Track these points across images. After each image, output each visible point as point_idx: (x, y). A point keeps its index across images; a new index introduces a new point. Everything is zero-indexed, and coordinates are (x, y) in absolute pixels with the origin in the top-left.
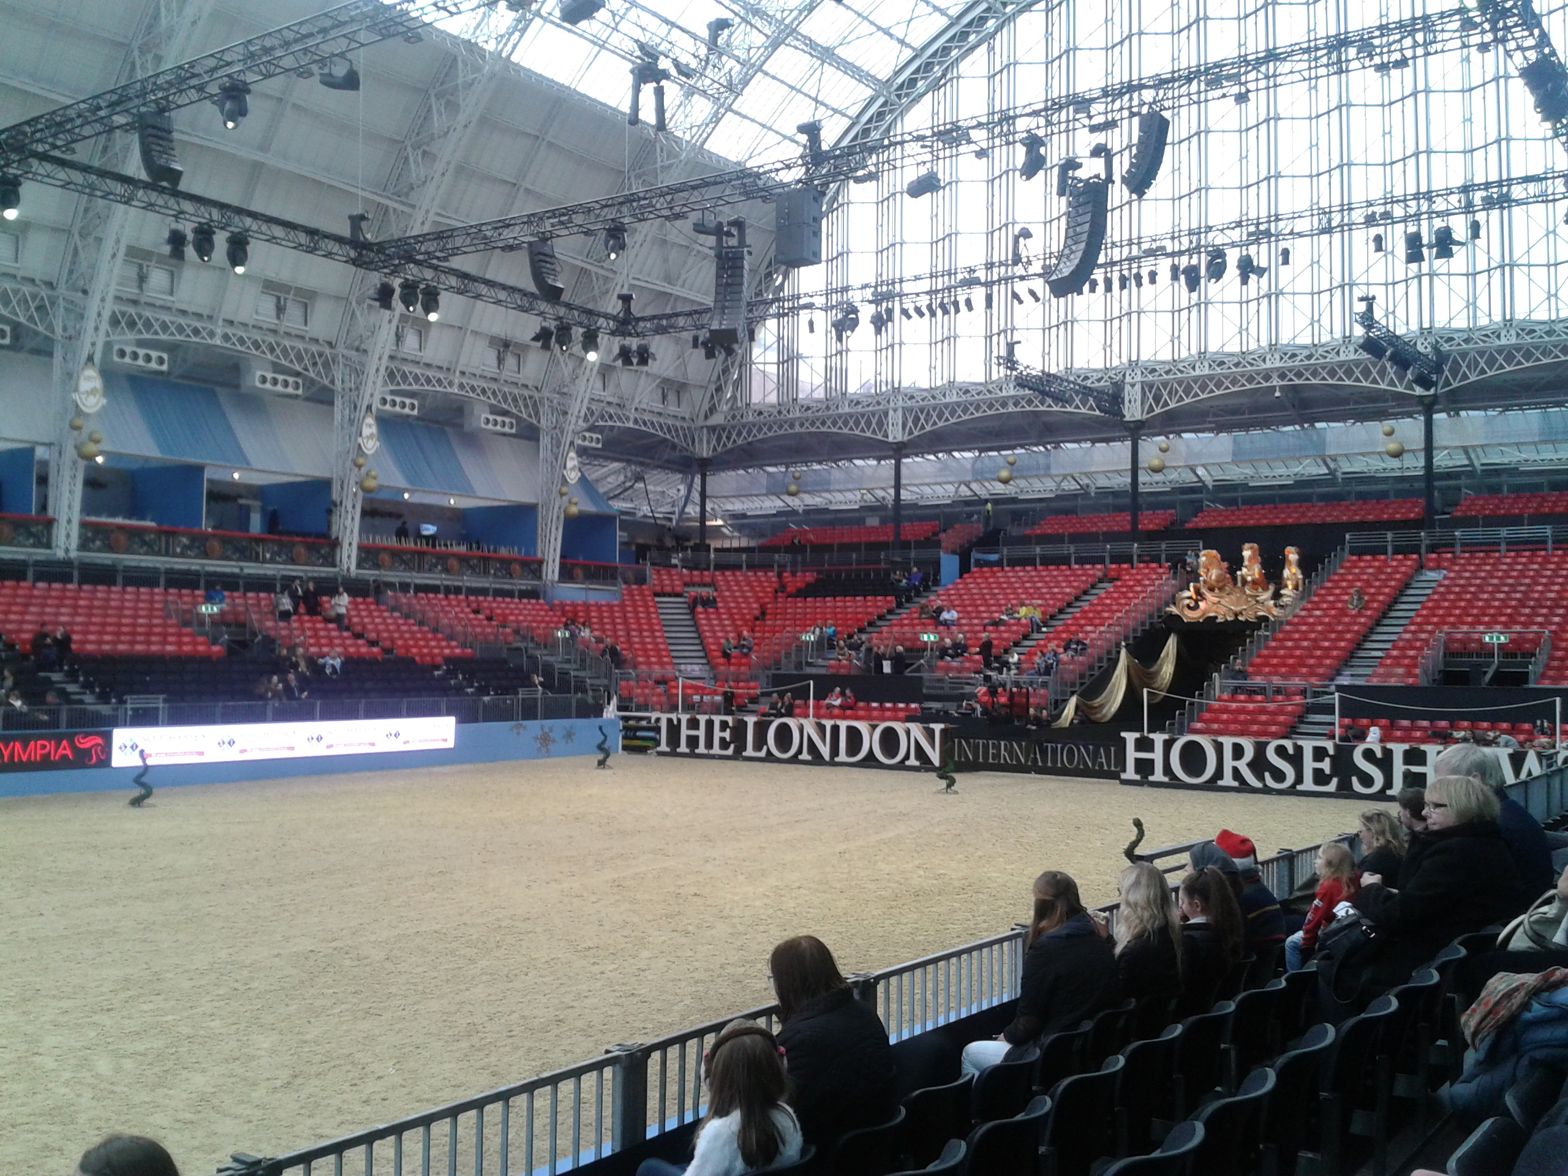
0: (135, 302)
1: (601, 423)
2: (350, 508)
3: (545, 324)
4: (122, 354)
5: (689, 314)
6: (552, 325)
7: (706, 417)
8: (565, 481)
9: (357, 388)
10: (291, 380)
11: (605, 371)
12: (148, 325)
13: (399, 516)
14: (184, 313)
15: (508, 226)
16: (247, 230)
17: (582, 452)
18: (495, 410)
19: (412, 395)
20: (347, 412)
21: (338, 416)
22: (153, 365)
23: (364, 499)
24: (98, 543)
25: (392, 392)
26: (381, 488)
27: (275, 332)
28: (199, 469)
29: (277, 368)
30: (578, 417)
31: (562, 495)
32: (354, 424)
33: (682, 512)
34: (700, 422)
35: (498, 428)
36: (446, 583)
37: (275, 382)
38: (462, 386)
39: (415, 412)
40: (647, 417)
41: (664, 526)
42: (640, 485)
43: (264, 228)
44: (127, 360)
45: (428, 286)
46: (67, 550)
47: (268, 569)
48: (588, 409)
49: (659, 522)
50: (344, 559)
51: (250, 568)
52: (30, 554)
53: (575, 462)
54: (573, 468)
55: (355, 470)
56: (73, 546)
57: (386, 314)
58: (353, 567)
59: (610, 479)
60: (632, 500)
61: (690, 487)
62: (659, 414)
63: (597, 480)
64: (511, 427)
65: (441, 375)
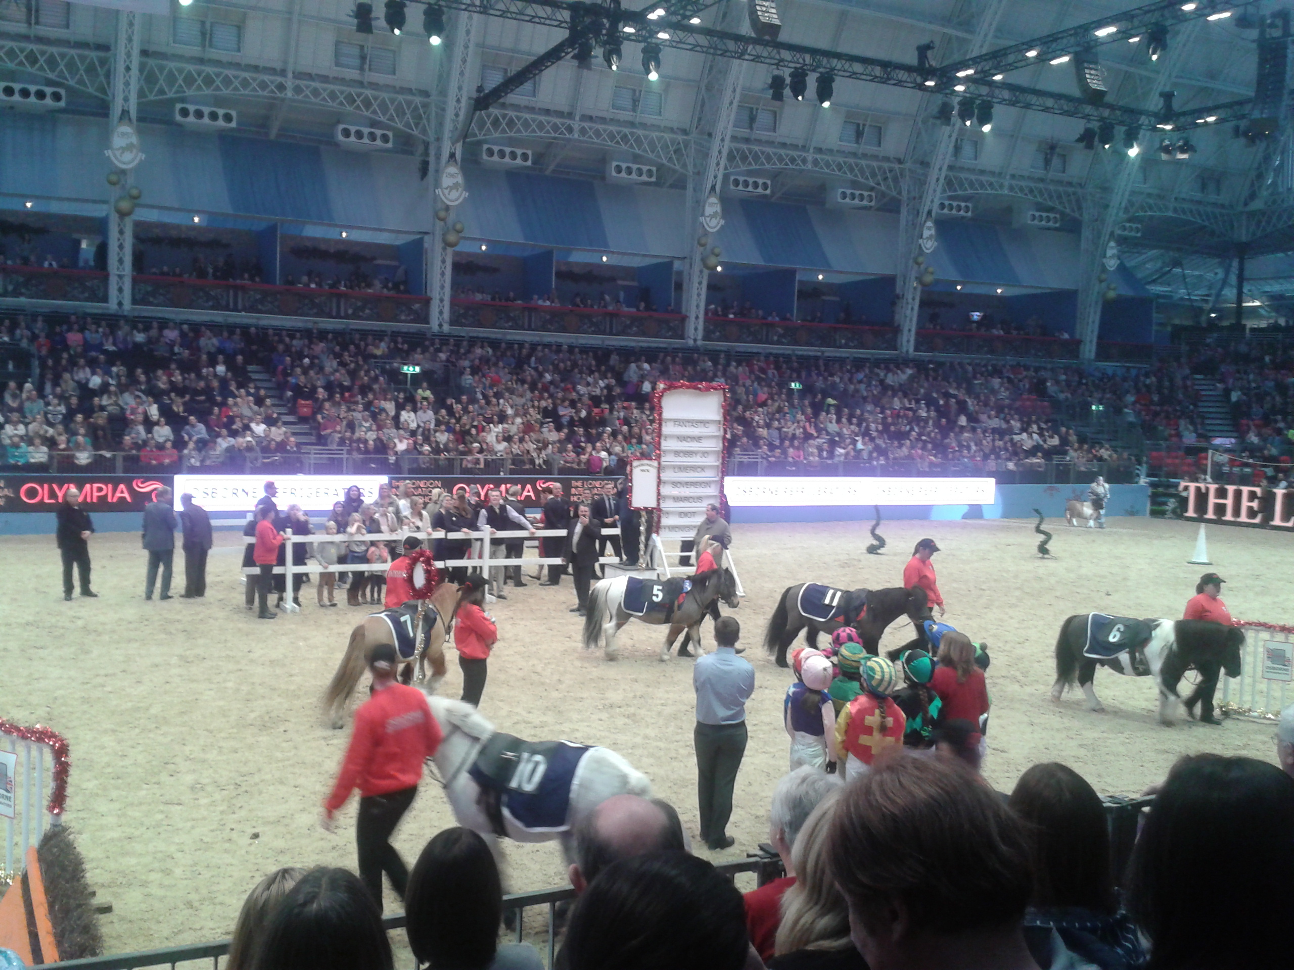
0: (747, 140)
1: (1141, 214)
2: (910, 300)
3: (1090, 125)
4: (737, 183)
5: (1231, 105)
6: (1095, 125)
7: (1246, 203)
8: (1104, 269)
9: (921, 197)
10: (866, 194)
11: (1147, 166)
12: (756, 157)
14: (784, 145)
15: (1056, 39)
16: (833, 70)
17: (1122, 241)
18: (1040, 207)
19: (966, 199)
20: (911, 218)
21: (903, 222)
22: (760, 190)
23: (923, 292)
24: (718, 334)
25: (950, 198)
26: (937, 282)
27: (854, 155)
28: (793, 272)
29: (855, 184)
30: (1119, 208)
31: (1101, 281)
32: (916, 228)
33: (1218, 295)
34: (1240, 208)
35: (1043, 223)
36: (991, 362)
37: (853, 197)
38: (1011, 188)
39: (969, 214)
40: (1186, 206)
41: (1200, 308)
42: (1178, 270)
43: (847, 66)
44: (741, 187)
45: (983, 101)
46: (695, 340)
47: (843, 353)
48: (1129, 201)
49: (1195, 304)
50: (905, 343)
51: (830, 352)
52: (669, 343)
53: (1115, 251)
54: (1113, 257)
55: (916, 267)
56: (700, 336)
57: (946, 130)
58: (911, 350)
59: (1148, 266)
60: (1169, 285)
61: (1227, 271)
62: (1199, 203)
63: (1136, 267)
64: (1056, 222)
65: (993, 179)
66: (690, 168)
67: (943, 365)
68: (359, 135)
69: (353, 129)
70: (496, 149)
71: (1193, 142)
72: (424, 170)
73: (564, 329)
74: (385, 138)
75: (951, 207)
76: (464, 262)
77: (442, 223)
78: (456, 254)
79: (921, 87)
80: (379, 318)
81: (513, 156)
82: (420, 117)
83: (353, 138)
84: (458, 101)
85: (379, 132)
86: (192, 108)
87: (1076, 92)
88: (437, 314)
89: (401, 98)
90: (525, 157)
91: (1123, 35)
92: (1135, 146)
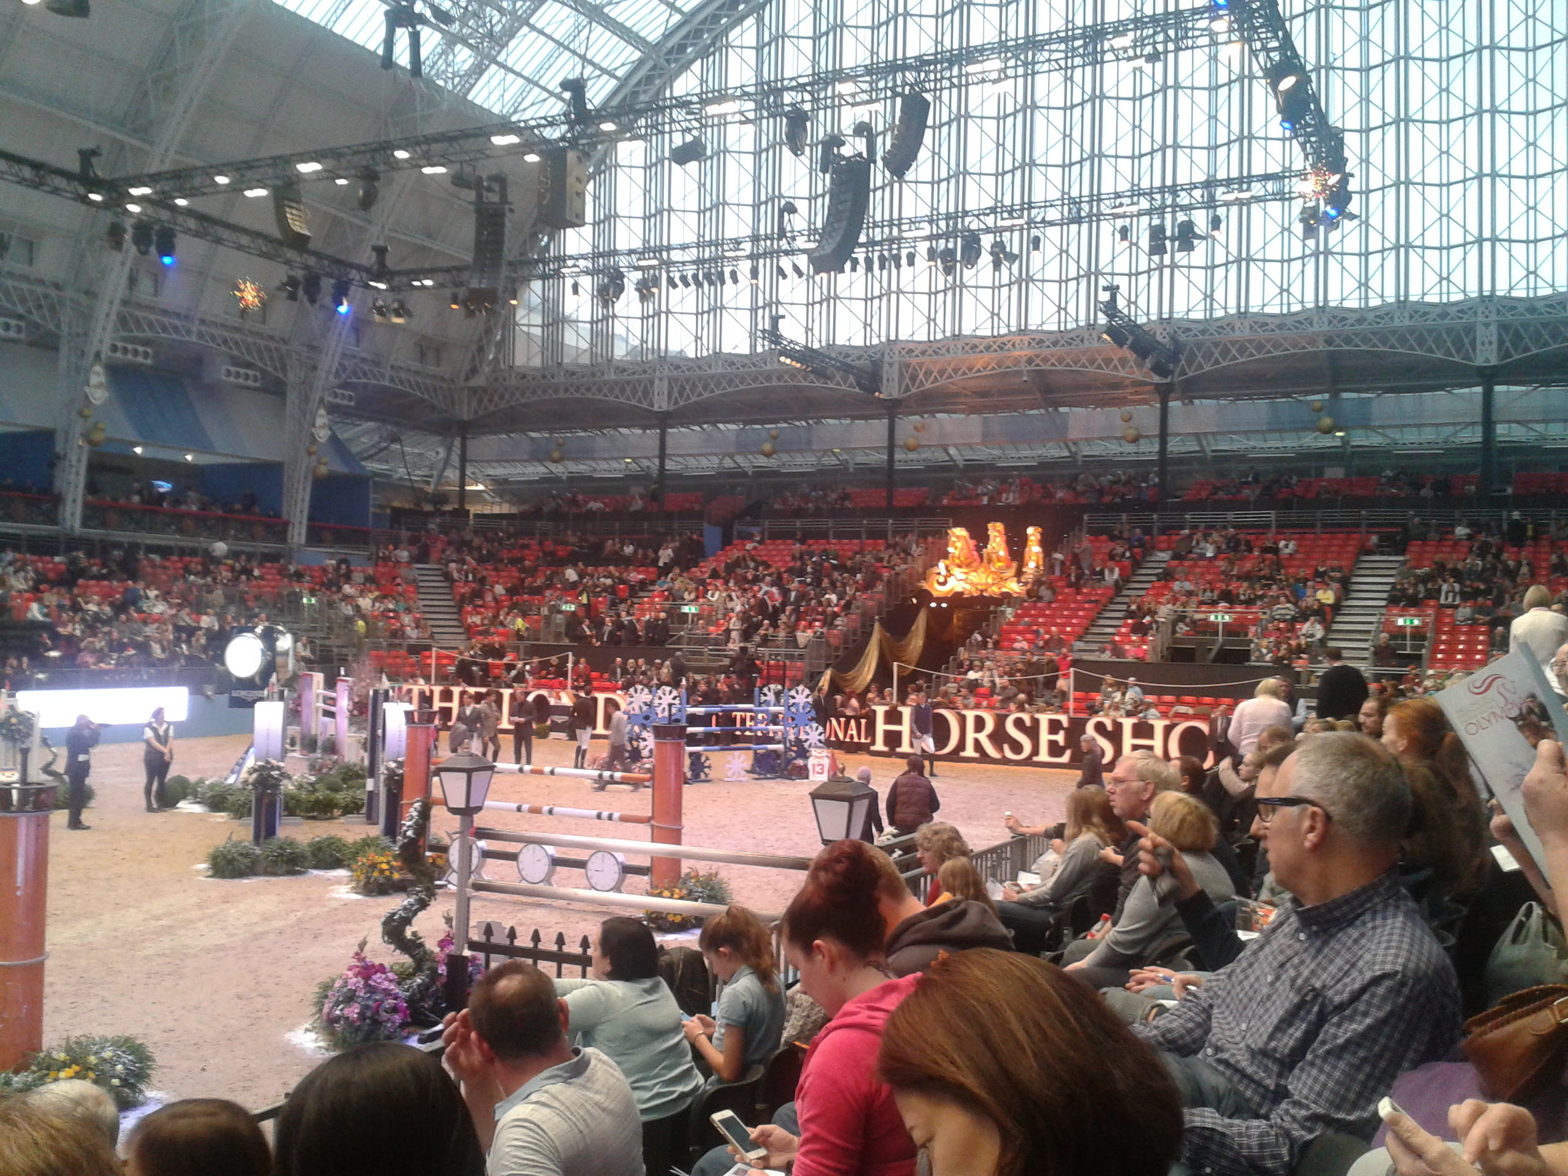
1: (354, 380)
2: (75, 462)
3: (292, 273)
5: (448, 270)
6: (299, 274)
7: (467, 379)
8: (313, 440)
9: (85, 334)
10: (12, 323)
11: (359, 325)
13: (129, 472)
15: (250, 168)
17: (333, 409)
18: (236, 362)
19: (146, 342)
20: (73, 357)
21: (63, 363)
23: (91, 453)
25: (124, 339)
26: (110, 440)
30: (329, 372)
31: (310, 454)
32: (80, 373)
33: (440, 476)
34: (461, 383)
35: (241, 381)
36: (181, 544)
38: (201, 335)
39: (149, 361)
40: (403, 375)
41: (421, 489)
42: (396, 446)
45: (163, 228)
48: (340, 364)
49: (416, 485)
50: (68, 516)
53: (325, 420)
54: (322, 427)
55: (81, 421)
57: (118, 257)
58: (77, 526)
59: (363, 440)
60: (387, 462)
61: (449, 450)
62: (417, 373)
63: (350, 440)
64: (256, 380)
65: (178, 322)
67: (118, 545)
71: (410, 306)
79: (84, 200)
87: (275, 232)
91: (331, 175)
92: (345, 302)
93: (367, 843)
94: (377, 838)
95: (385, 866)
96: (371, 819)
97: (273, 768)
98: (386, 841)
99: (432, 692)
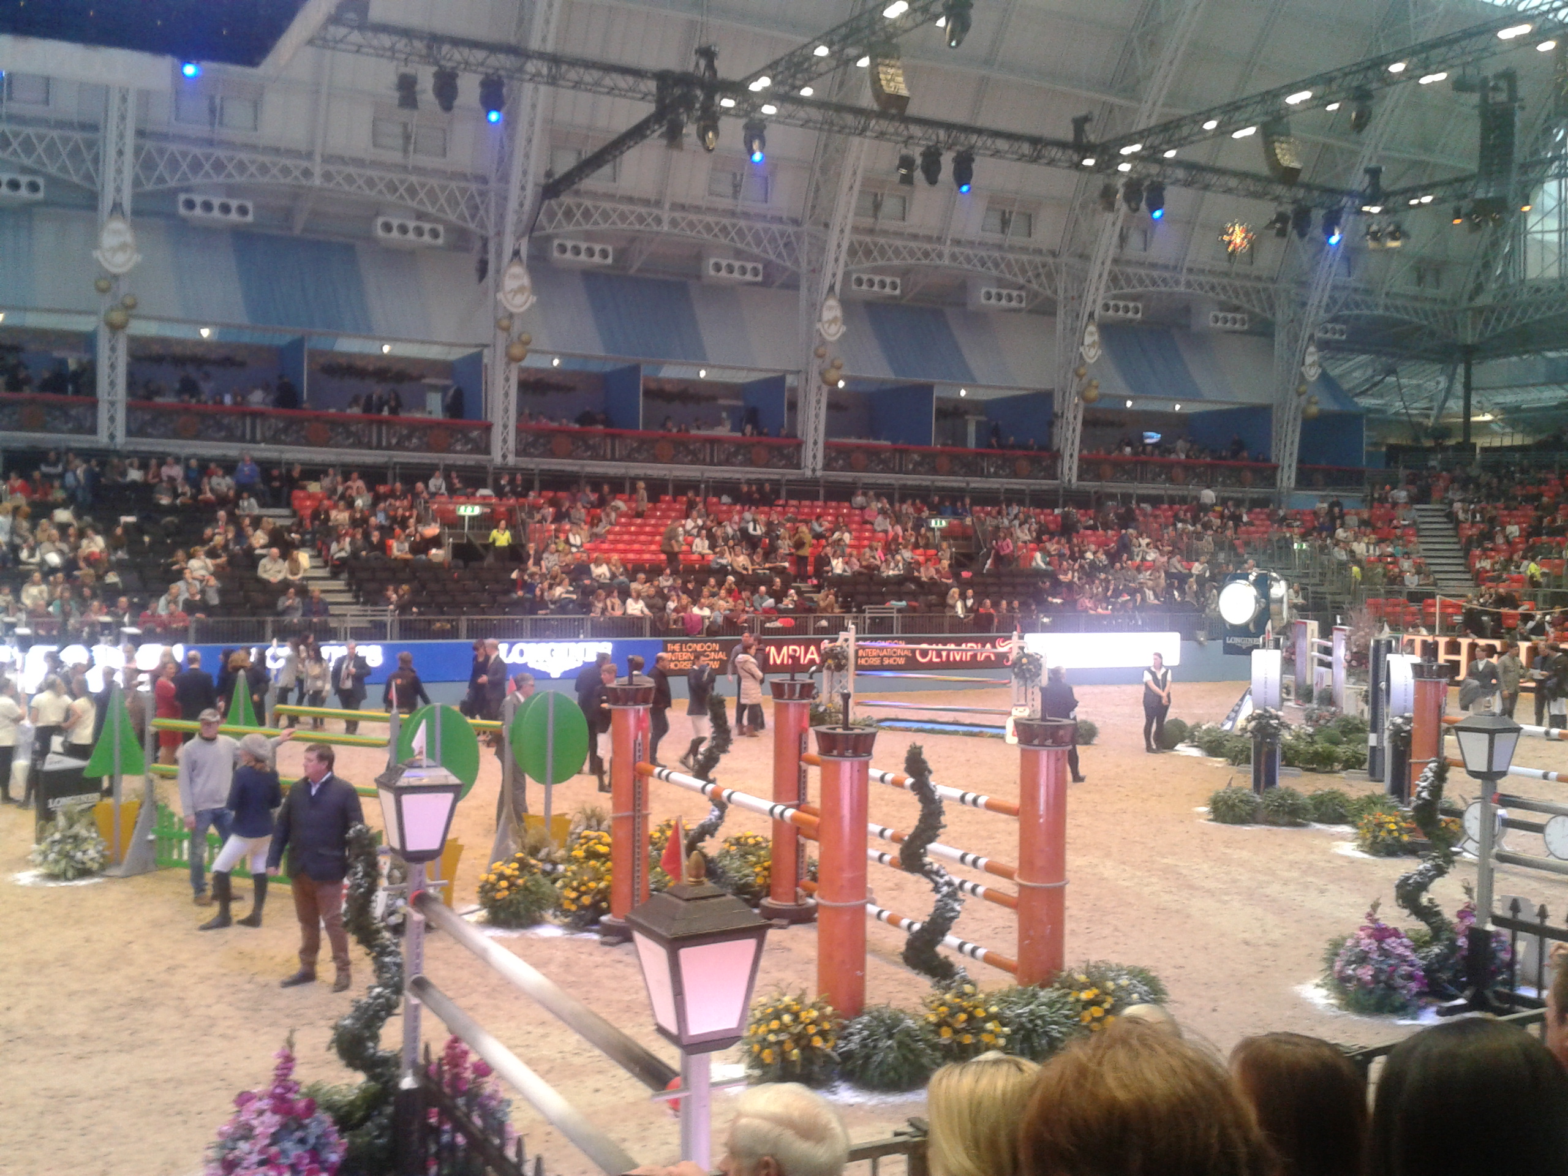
0: (871, 231)
1: (1346, 312)
2: (1071, 419)
3: (1281, 209)
4: (859, 282)
5: (1449, 183)
7: (1471, 299)
8: (1302, 378)
9: (1080, 297)
10: (1015, 293)
11: (1350, 254)
12: (882, 252)
13: (1122, 425)
14: (915, 237)
15: (1238, 108)
16: (972, 147)
17: (1324, 346)
18: (1224, 307)
19: (1135, 298)
20: (1069, 321)
21: (1060, 327)
22: (888, 290)
23: (1086, 410)
24: (841, 462)
25: (1115, 297)
26: (1103, 396)
27: (1000, 247)
28: (928, 389)
29: (1001, 283)
30: (1319, 306)
31: (1300, 394)
32: (1075, 334)
33: (1442, 407)
34: (1464, 304)
35: (1229, 325)
36: (1170, 492)
37: (999, 297)
38: (1189, 284)
39: (1139, 316)
40: (1399, 302)
41: (1420, 424)
42: (1392, 379)
43: (989, 142)
44: (864, 287)
45: (1152, 183)
46: (814, 470)
47: (994, 483)
48: (1331, 297)
49: (1414, 419)
50: (1066, 471)
51: (976, 483)
52: (783, 475)
53: (1315, 358)
54: (1312, 365)
55: (1076, 380)
56: (820, 465)
57: (1109, 217)
58: (1074, 480)
59: (1357, 374)
60: (1382, 396)
61: (1451, 379)
62: (1415, 298)
63: (1341, 376)
64: (1243, 324)
65: (1167, 275)
66: (804, 264)
67: (1112, 496)
68: (403, 229)
69: (395, 223)
70: (569, 244)
71: (1406, 226)
72: (482, 270)
73: (655, 459)
74: (435, 234)
75: (1117, 309)
76: (532, 379)
77: (505, 334)
78: (522, 370)
79: (1078, 166)
80: (429, 448)
81: (591, 253)
82: (476, 208)
83: (395, 234)
84: (523, 188)
85: (427, 226)
86: (198, 199)
87: (1265, 170)
88: (500, 444)
89: (453, 185)
90: (604, 254)
91: (1319, 101)
92: (1337, 233)
93: (1372, 801)
94: (1382, 796)
95: (1393, 827)
96: (1375, 775)
97: (1271, 717)
98: (1392, 800)
99: (1436, 644)
